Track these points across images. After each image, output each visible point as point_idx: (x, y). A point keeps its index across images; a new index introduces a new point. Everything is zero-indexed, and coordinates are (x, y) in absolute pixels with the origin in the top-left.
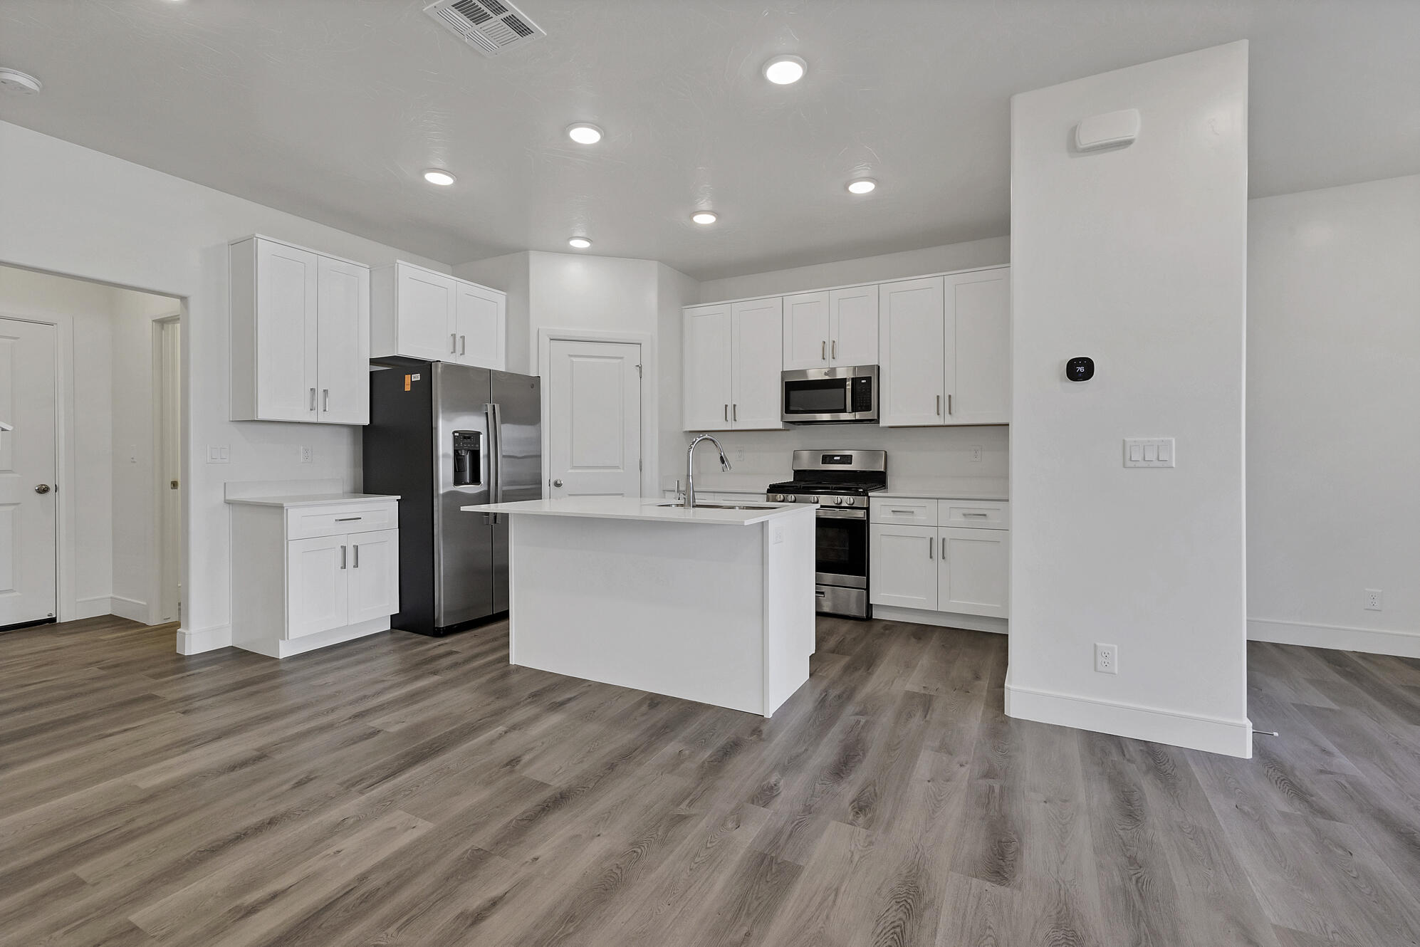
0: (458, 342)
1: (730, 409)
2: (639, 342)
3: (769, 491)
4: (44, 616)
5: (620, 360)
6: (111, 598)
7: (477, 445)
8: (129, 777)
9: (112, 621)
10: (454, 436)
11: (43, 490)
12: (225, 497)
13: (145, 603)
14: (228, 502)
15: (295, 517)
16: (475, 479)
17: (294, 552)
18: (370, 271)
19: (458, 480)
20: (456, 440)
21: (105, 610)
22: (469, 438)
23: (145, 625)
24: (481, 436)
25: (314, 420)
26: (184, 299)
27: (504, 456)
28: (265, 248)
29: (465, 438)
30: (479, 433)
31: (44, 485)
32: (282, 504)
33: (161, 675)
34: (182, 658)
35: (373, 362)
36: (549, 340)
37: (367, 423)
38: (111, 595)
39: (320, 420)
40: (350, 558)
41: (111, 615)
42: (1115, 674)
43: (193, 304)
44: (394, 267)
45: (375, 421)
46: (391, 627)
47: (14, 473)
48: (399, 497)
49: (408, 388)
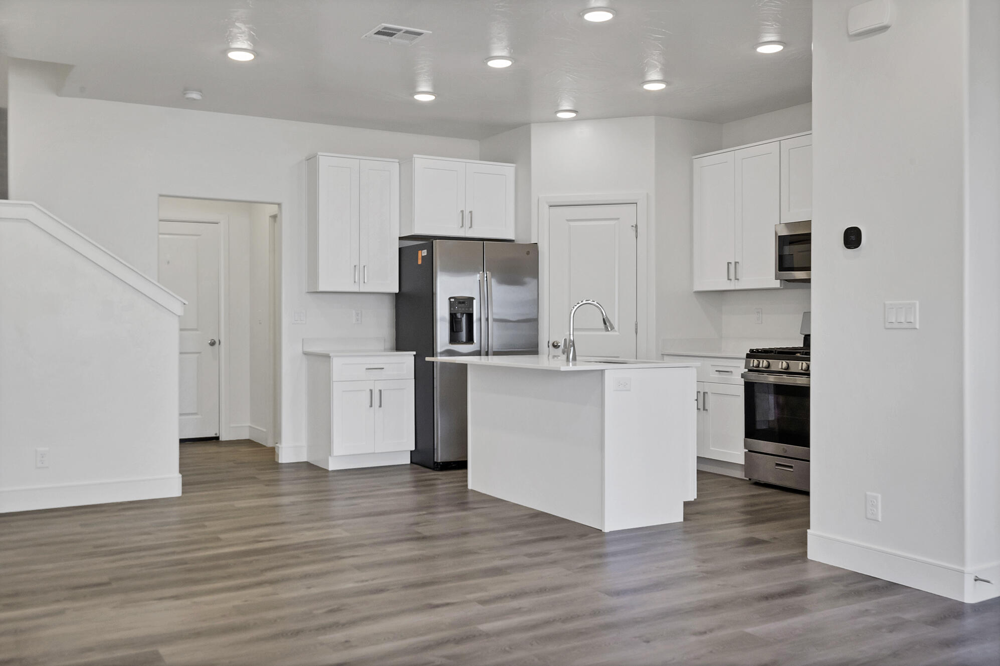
0: (467, 217)
1: (732, 267)
2: (635, 202)
3: (748, 356)
4: (214, 435)
5: (616, 221)
6: (250, 427)
7: (471, 309)
8: (231, 503)
9: (249, 443)
10: (450, 302)
11: (213, 344)
12: (303, 349)
13: (265, 430)
14: (306, 354)
15: (337, 363)
16: (470, 340)
17: (337, 390)
18: (399, 164)
19: (454, 339)
20: (451, 305)
21: (245, 436)
22: (463, 303)
23: (265, 446)
24: (474, 301)
25: (357, 290)
26: (279, 205)
27: (495, 320)
28: (325, 162)
29: (460, 303)
30: (472, 299)
31: (213, 340)
32: (329, 354)
33: (262, 470)
34: (278, 464)
35: (400, 238)
36: (547, 206)
37: (397, 291)
38: (249, 424)
39: (362, 290)
40: (376, 399)
41: (249, 440)
42: (878, 521)
43: (284, 207)
44: (412, 160)
45: (403, 289)
46: (411, 462)
47: (198, 331)
48: (415, 353)
49: (420, 262)
